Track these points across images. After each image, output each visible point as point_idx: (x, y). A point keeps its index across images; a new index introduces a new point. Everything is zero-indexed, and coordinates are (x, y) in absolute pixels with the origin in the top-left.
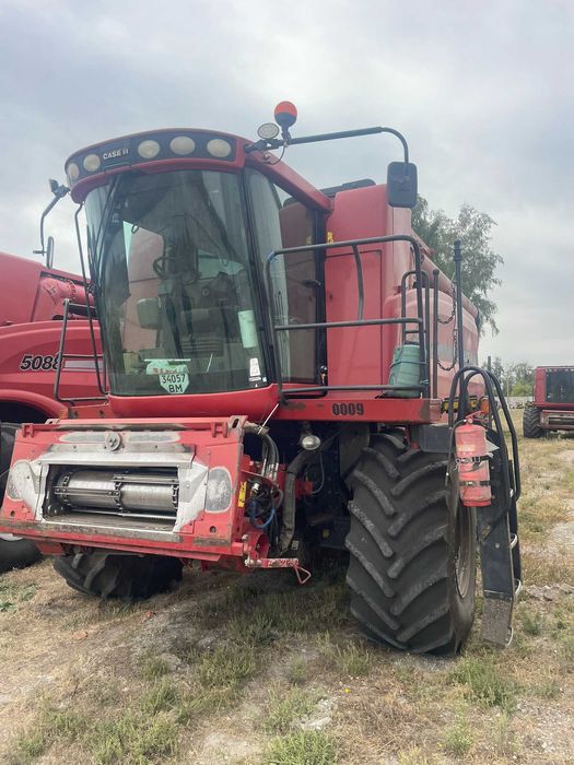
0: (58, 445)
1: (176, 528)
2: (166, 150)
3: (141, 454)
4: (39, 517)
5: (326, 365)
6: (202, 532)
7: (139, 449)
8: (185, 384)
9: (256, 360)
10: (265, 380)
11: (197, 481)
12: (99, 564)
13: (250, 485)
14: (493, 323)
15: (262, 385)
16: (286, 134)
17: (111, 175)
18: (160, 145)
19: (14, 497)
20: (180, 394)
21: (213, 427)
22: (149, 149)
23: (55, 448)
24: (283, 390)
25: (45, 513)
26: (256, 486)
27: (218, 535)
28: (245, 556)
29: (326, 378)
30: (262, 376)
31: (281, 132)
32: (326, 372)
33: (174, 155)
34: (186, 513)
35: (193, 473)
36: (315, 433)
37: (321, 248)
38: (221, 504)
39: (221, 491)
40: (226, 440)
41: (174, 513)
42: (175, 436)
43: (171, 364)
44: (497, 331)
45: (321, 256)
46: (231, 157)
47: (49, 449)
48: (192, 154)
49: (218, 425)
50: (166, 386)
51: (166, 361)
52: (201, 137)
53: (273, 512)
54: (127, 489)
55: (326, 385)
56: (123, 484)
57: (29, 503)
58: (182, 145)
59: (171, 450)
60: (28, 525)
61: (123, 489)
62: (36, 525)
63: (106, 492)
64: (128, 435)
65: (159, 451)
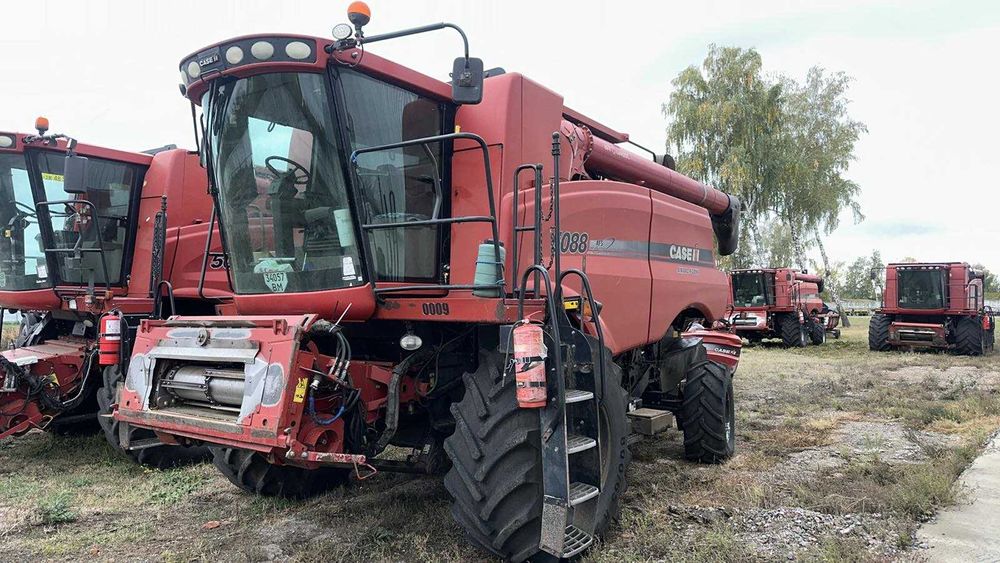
0: (165, 340)
1: (240, 420)
2: (248, 56)
3: (222, 350)
4: (146, 407)
5: (449, 263)
6: (257, 426)
7: (220, 344)
8: (285, 283)
9: (350, 259)
10: (360, 279)
11: (258, 376)
12: (247, 461)
13: (310, 381)
14: (856, 208)
15: (356, 283)
16: (360, 34)
17: (209, 80)
18: (243, 50)
19: (130, 388)
20: (281, 293)
21: (274, 325)
22: (234, 55)
23: (163, 343)
24: (375, 289)
25: (152, 404)
26: (316, 383)
27: (267, 428)
28: (288, 448)
29: (448, 277)
30: (357, 276)
31: (354, 32)
32: (448, 271)
33: (255, 59)
34: (247, 406)
35: (256, 369)
36: (416, 333)
37: (448, 138)
38: (273, 399)
39: (275, 386)
40: (285, 337)
41: (239, 406)
42: (247, 333)
43: (279, 263)
44: (862, 217)
45: (447, 149)
46: (312, 57)
47: (158, 343)
48: (273, 58)
49: (278, 322)
50: (269, 284)
51: (273, 261)
52: (280, 41)
53: (342, 409)
54: (215, 383)
55: (448, 283)
56: (212, 378)
57: (140, 393)
58: (262, 49)
59: (241, 346)
60: (138, 414)
61: (212, 383)
62: (142, 414)
63: (196, 385)
64: (215, 332)
65: (234, 347)
